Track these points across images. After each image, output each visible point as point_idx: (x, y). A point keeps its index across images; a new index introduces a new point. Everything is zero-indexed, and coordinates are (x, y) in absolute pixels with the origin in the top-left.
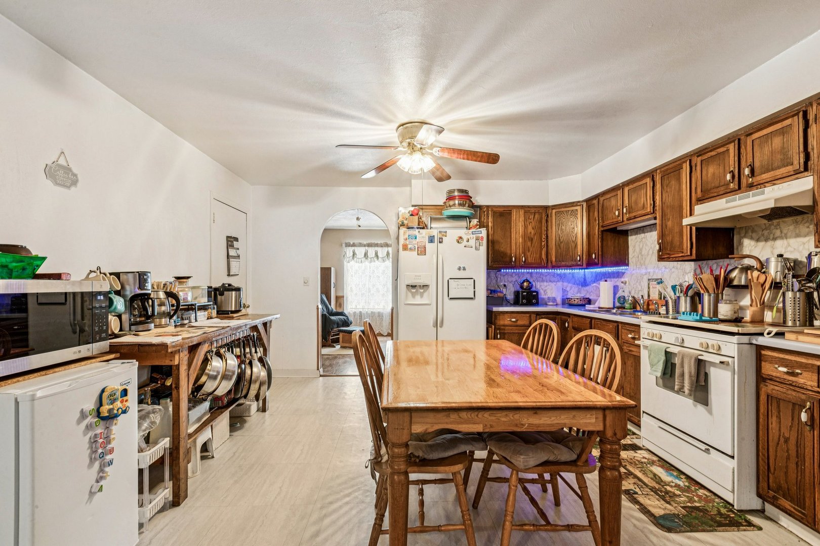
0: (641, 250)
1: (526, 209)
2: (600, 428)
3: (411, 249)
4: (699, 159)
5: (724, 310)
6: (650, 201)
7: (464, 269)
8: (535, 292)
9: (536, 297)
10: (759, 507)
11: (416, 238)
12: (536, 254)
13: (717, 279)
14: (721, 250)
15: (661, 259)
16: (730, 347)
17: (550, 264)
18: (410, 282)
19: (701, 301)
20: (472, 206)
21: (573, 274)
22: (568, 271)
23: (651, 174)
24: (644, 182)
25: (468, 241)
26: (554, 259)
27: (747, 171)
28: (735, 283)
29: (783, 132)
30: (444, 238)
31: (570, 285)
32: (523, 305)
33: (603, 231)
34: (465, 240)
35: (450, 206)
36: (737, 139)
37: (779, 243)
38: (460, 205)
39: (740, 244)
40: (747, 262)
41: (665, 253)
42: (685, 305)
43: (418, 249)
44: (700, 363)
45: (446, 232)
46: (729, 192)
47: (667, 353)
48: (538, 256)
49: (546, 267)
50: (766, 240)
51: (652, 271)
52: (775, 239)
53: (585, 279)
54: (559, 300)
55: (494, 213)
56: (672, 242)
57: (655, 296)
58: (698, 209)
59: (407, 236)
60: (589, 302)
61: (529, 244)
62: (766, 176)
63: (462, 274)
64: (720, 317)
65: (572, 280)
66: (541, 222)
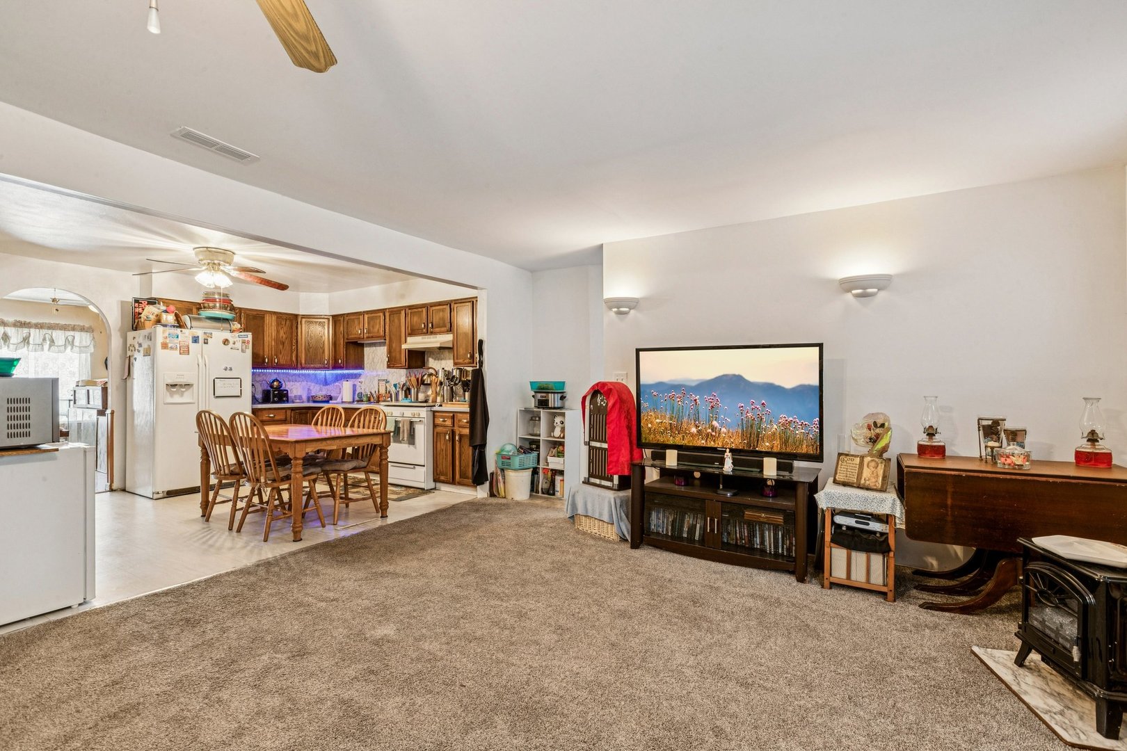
0: (373, 358)
1: (279, 315)
2: (381, 443)
3: (171, 348)
4: (410, 311)
5: (421, 397)
6: (382, 329)
7: (231, 369)
8: (285, 390)
9: (287, 395)
10: (433, 487)
11: (178, 337)
12: (287, 356)
13: (418, 380)
14: (419, 363)
15: (389, 367)
16: (423, 413)
17: (299, 366)
18: (170, 381)
19: (410, 393)
20: (233, 309)
21: (315, 375)
22: (311, 372)
23: (383, 311)
24: (378, 315)
25: (234, 343)
26: (303, 362)
27: (430, 325)
28: (425, 382)
29: (443, 310)
30: (209, 339)
31: (313, 384)
32: (274, 402)
33: (347, 343)
34: (231, 342)
35: (209, 308)
36: (427, 306)
37: (443, 362)
38: (220, 308)
39: (428, 360)
40: (431, 371)
41: (392, 363)
42: (402, 395)
43: (180, 350)
44: (411, 423)
45: (212, 334)
46: (422, 334)
47: (396, 421)
48: (289, 358)
49: (296, 368)
50: (438, 360)
51: (380, 373)
52: (441, 360)
53: (325, 379)
54: (305, 397)
55: (247, 316)
56: (395, 358)
57: (382, 391)
58: (409, 339)
59: (167, 334)
60: (331, 398)
61: (281, 347)
62: (437, 330)
63: (228, 374)
64: (419, 400)
65: (316, 380)
66: (292, 328)
